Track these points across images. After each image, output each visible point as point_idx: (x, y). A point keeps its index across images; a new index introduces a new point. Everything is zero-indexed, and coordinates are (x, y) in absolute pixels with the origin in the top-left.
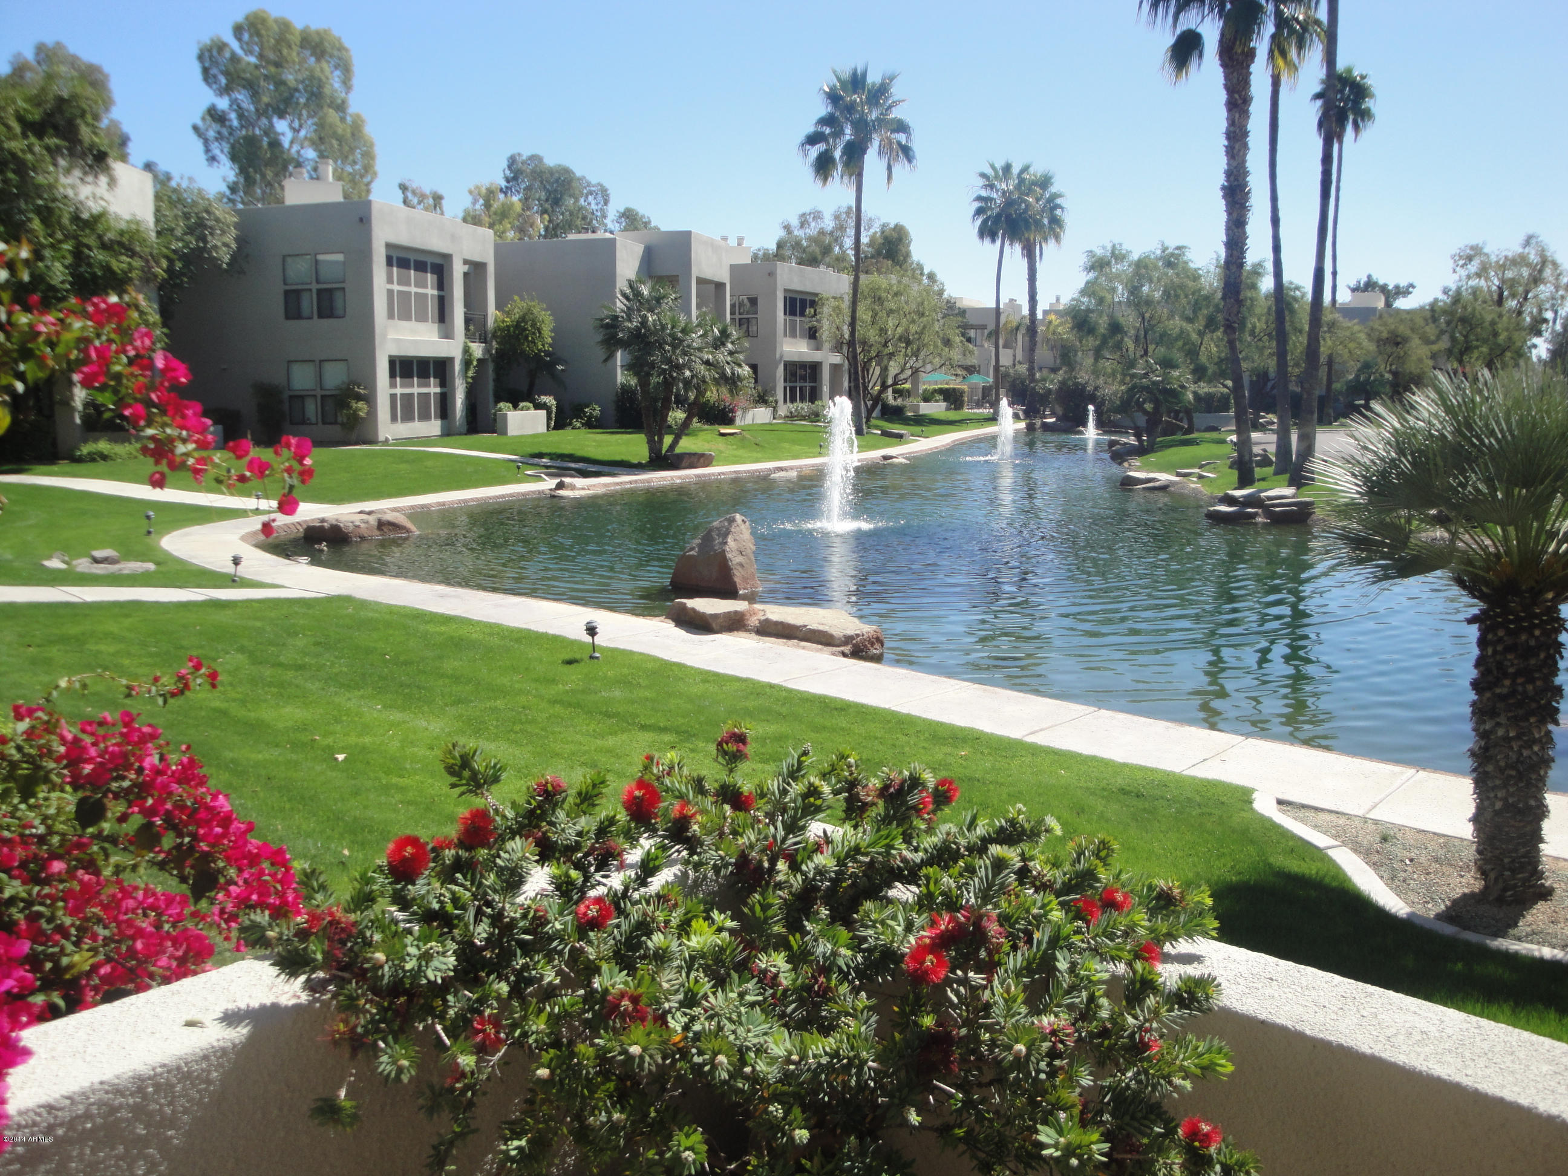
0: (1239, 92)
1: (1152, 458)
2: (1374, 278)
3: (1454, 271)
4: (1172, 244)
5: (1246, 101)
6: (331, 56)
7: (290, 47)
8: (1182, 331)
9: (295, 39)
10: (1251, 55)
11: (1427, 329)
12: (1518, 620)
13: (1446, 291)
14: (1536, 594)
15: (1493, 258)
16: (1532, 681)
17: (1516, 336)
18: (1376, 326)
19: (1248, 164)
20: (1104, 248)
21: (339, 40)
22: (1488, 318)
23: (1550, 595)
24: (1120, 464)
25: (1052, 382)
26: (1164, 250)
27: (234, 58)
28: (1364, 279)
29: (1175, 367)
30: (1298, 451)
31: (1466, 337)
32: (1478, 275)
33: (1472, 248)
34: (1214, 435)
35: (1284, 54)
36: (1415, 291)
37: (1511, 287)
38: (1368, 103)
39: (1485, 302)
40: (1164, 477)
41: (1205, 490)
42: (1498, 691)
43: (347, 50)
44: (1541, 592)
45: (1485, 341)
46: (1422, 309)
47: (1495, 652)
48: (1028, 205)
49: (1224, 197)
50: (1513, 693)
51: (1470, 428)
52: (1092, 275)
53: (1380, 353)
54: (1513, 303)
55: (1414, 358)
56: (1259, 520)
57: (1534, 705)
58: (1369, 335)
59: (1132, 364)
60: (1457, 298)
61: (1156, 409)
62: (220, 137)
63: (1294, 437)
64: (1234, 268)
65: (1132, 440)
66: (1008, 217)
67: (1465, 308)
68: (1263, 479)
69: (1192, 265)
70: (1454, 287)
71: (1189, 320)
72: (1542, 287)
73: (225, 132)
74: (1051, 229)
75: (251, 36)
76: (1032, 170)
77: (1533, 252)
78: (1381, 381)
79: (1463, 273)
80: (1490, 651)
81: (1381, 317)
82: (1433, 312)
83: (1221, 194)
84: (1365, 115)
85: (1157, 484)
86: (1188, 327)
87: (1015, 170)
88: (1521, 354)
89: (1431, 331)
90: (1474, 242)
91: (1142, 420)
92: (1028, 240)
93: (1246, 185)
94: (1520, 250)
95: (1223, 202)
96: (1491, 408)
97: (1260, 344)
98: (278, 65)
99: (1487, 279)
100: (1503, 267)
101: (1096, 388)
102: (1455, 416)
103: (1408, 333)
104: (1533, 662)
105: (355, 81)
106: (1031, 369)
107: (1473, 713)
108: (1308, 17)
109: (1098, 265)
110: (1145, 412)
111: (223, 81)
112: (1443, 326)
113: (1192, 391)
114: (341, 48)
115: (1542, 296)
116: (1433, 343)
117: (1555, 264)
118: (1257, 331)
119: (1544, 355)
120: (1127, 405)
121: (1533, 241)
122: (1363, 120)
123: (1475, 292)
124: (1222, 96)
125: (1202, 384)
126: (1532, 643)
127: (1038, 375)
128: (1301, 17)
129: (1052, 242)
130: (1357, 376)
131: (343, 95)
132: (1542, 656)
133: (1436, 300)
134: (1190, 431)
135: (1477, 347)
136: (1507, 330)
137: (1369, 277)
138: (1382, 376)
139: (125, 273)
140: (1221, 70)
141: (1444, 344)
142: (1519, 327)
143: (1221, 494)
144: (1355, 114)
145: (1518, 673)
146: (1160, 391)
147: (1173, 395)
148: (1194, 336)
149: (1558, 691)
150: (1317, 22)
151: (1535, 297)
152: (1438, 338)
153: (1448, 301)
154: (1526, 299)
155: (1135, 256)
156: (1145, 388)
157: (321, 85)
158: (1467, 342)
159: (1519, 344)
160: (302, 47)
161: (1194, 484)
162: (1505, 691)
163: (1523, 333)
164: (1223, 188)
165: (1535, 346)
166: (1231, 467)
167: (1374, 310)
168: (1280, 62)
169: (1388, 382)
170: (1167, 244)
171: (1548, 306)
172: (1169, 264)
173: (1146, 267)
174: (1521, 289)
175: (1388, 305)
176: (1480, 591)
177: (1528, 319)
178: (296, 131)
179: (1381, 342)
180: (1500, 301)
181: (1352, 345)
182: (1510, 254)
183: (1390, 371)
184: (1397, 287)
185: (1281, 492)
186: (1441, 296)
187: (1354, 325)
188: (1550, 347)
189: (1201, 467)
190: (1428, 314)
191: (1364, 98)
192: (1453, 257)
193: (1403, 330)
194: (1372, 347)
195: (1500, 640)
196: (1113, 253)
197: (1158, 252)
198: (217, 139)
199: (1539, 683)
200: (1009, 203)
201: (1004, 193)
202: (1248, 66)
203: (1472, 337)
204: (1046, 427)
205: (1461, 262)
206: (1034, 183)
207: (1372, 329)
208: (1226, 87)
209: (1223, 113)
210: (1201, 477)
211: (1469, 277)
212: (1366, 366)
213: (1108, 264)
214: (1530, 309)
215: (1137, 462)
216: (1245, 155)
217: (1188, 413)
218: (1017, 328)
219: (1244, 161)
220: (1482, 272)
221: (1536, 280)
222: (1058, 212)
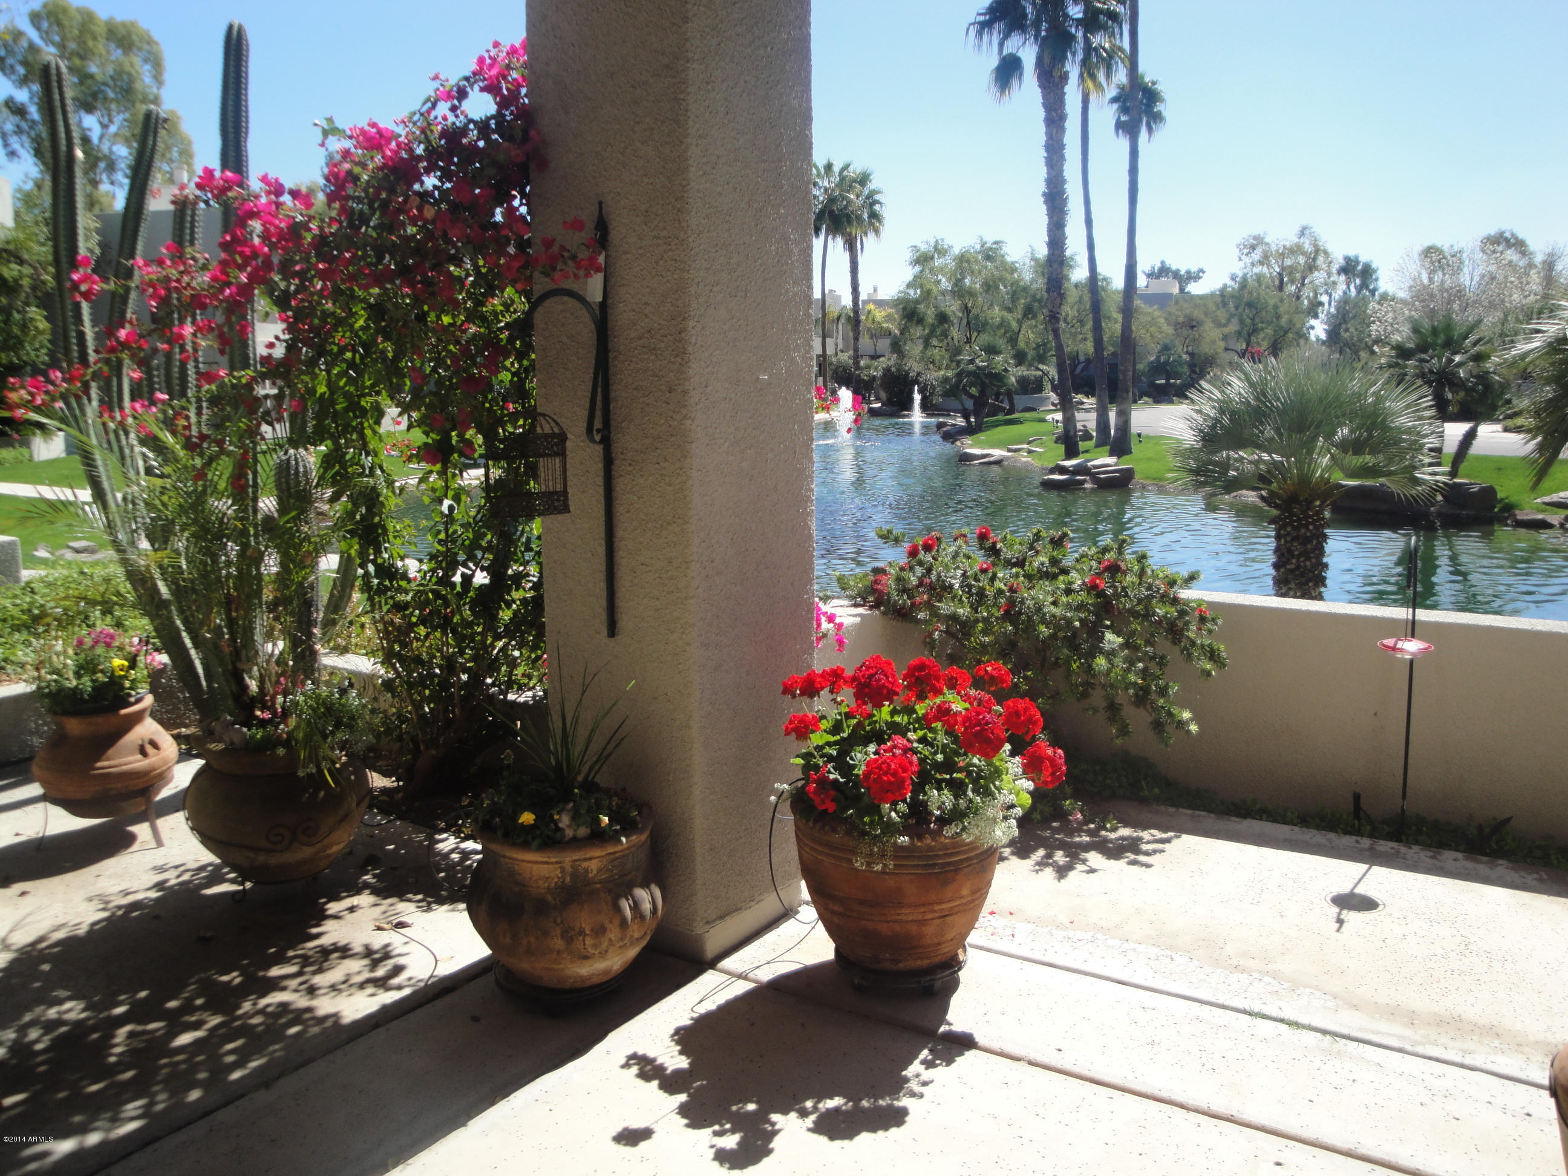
0: (1055, 110)
1: (982, 436)
2: (1167, 264)
3: (1240, 259)
4: (990, 239)
5: (1062, 118)
6: (140, 49)
7: (95, 38)
8: (1003, 319)
9: (100, 30)
10: (1064, 78)
11: (1219, 313)
12: (1299, 519)
13: (1233, 278)
14: (1309, 502)
15: (1274, 248)
16: (1309, 559)
17: (1296, 318)
18: (1173, 311)
19: (1065, 174)
20: (927, 243)
21: (147, 32)
22: (1272, 302)
23: (1318, 503)
24: (953, 443)
25: (876, 369)
26: (983, 245)
27: (32, 48)
28: (1158, 265)
29: (998, 353)
30: (1116, 425)
31: (1253, 319)
32: (1261, 263)
33: (1255, 238)
34: (1033, 415)
35: (1093, 77)
36: (1205, 276)
37: (1290, 274)
38: (1159, 107)
39: (1268, 287)
40: (997, 453)
41: (1037, 463)
42: (1289, 567)
43: (157, 44)
44: (1312, 501)
45: (1270, 323)
46: (1213, 295)
47: (1286, 542)
48: (849, 202)
49: (1045, 202)
50: (1298, 567)
51: (1265, 396)
52: (918, 269)
53: (1178, 335)
54: (1293, 288)
55: (1208, 340)
56: (1087, 486)
57: (1311, 575)
58: (1166, 319)
59: (958, 351)
60: (1244, 284)
61: (982, 392)
62: (19, 131)
63: (1112, 416)
64: (1055, 266)
65: (960, 421)
66: (831, 212)
67: (1251, 293)
68: (1087, 451)
69: (1008, 259)
70: (1240, 274)
71: (1009, 310)
72: (1316, 274)
73: (25, 126)
74: (871, 224)
75: (50, 25)
76: (851, 169)
77: (1307, 242)
78: (1179, 362)
79: (1247, 260)
80: (1283, 541)
81: (1177, 302)
82: (1223, 297)
83: (1043, 200)
84: (1156, 118)
85: (992, 459)
86: (1009, 316)
87: (836, 169)
88: (1302, 336)
89: (1222, 315)
90: (1256, 233)
91: (969, 404)
92: (850, 234)
93: (1063, 192)
94: (1297, 240)
95: (1045, 207)
96: (1277, 383)
97: (1073, 330)
98: (82, 58)
99: (1269, 266)
100: (1282, 256)
101: (918, 374)
102: (1255, 389)
103: (1202, 317)
104: (1309, 546)
105: (167, 76)
106: (856, 358)
107: (1274, 584)
108: (1113, 46)
109: (922, 259)
110: (971, 396)
111: (21, 70)
112: (1233, 310)
113: (1015, 374)
114: (150, 42)
115: (1317, 282)
116: (1225, 326)
117: (1326, 253)
118: (1069, 319)
119: (1323, 336)
120: (953, 390)
121: (1307, 232)
122: (1155, 122)
123: (1259, 278)
124: (1041, 113)
125: (1023, 368)
126: (1308, 534)
127: (862, 363)
128: (1107, 46)
129: (871, 236)
130: (1158, 357)
131: (155, 90)
132: (1315, 542)
133: (1225, 286)
134: (1011, 411)
135: (1262, 329)
136: (1288, 312)
137: (1163, 263)
138: (1180, 357)
139: (16, 281)
140: (1040, 90)
141: (1234, 327)
142: (1298, 311)
143: (1051, 465)
144: (1148, 117)
145: (1301, 555)
146: (986, 375)
147: (998, 378)
148: (1014, 325)
149: (1326, 566)
150: (1121, 49)
151: (1311, 282)
152: (1229, 321)
153: (1236, 286)
154: (1303, 284)
155: (956, 251)
156: (970, 374)
157: (131, 80)
158: (1254, 325)
159: (1298, 326)
160: (107, 39)
161: (1024, 458)
162: (1293, 567)
163: (1302, 316)
164: (1044, 194)
165: (1312, 328)
166: (1056, 442)
167: (1169, 296)
168: (1090, 84)
169: (1186, 362)
170: (985, 239)
171: (1322, 290)
172: (988, 258)
173: (968, 261)
174: (1298, 276)
175: (1182, 290)
176: (1275, 503)
177: (1306, 302)
178: (104, 126)
179: (1178, 326)
180: (1281, 287)
181: (1152, 329)
182: (1288, 244)
183: (1187, 353)
184: (1188, 272)
185: (1105, 461)
186: (1230, 283)
187: (1154, 311)
188: (1326, 327)
189: (1029, 443)
190: (1219, 299)
191: (1155, 103)
192: (1238, 246)
193: (1197, 314)
194: (1171, 331)
195: (1289, 534)
196: (936, 248)
197: (978, 247)
198: (15, 133)
199: (1313, 560)
200: (832, 200)
201: (826, 190)
202: (1063, 88)
203: (1257, 320)
204: (873, 413)
205: (1246, 251)
206: (854, 181)
207: (1170, 314)
208: (1045, 105)
209: (1042, 128)
210: (1030, 452)
211: (1253, 264)
212: (1166, 348)
213: (932, 258)
214: (1307, 293)
215: (968, 441)
216: (1062, 165)
217: (1009, 394)
218: (838, 318)
219: (1062, 171)
220: (1264, 260)
221: (1311, 267)
222: (877, 207)
